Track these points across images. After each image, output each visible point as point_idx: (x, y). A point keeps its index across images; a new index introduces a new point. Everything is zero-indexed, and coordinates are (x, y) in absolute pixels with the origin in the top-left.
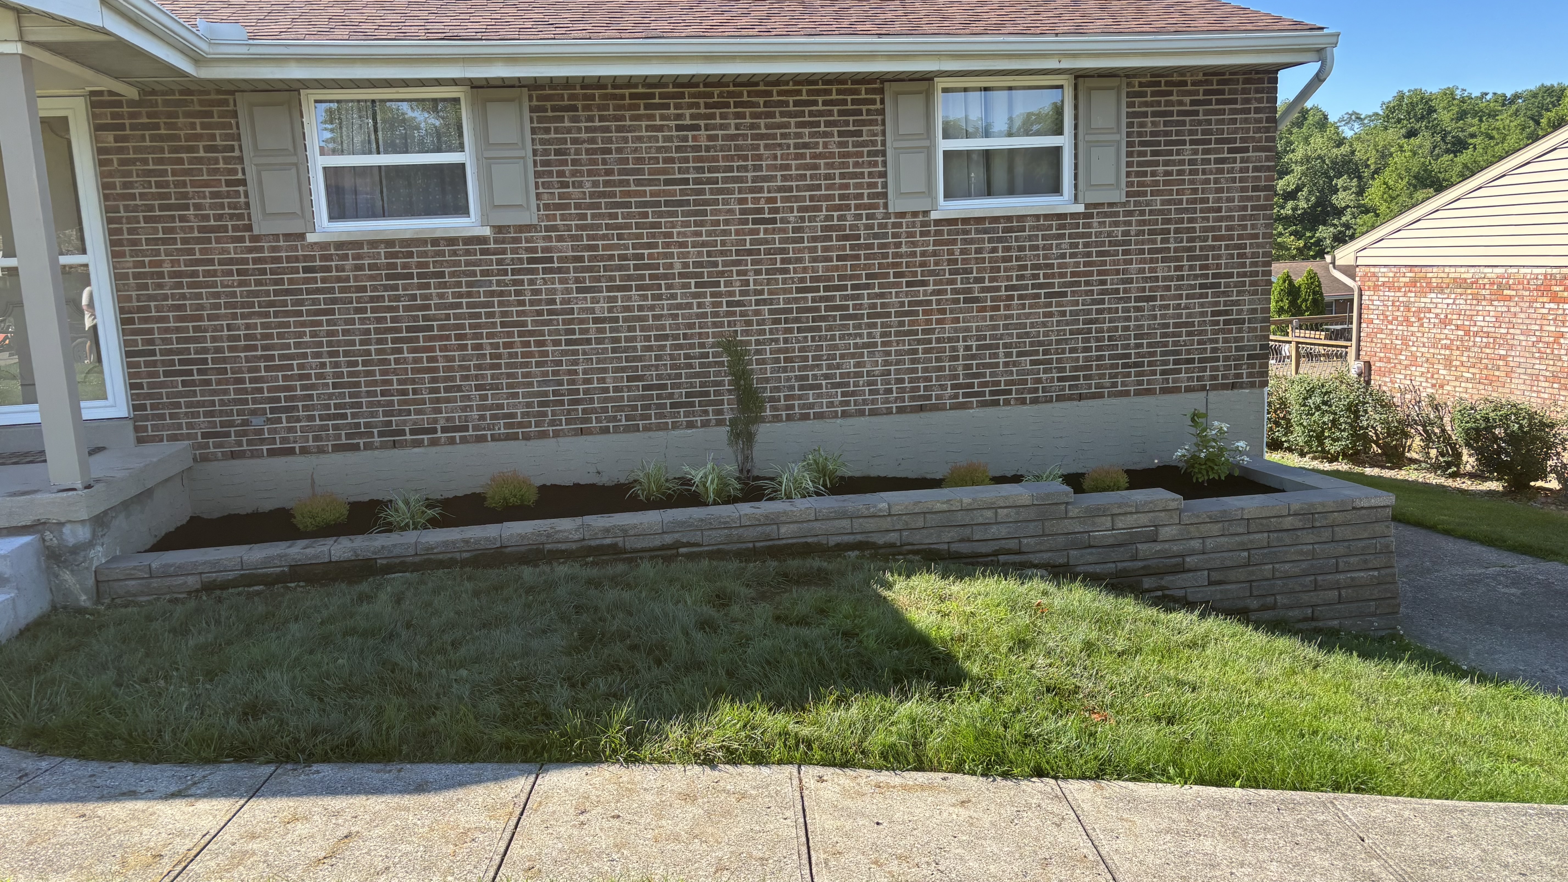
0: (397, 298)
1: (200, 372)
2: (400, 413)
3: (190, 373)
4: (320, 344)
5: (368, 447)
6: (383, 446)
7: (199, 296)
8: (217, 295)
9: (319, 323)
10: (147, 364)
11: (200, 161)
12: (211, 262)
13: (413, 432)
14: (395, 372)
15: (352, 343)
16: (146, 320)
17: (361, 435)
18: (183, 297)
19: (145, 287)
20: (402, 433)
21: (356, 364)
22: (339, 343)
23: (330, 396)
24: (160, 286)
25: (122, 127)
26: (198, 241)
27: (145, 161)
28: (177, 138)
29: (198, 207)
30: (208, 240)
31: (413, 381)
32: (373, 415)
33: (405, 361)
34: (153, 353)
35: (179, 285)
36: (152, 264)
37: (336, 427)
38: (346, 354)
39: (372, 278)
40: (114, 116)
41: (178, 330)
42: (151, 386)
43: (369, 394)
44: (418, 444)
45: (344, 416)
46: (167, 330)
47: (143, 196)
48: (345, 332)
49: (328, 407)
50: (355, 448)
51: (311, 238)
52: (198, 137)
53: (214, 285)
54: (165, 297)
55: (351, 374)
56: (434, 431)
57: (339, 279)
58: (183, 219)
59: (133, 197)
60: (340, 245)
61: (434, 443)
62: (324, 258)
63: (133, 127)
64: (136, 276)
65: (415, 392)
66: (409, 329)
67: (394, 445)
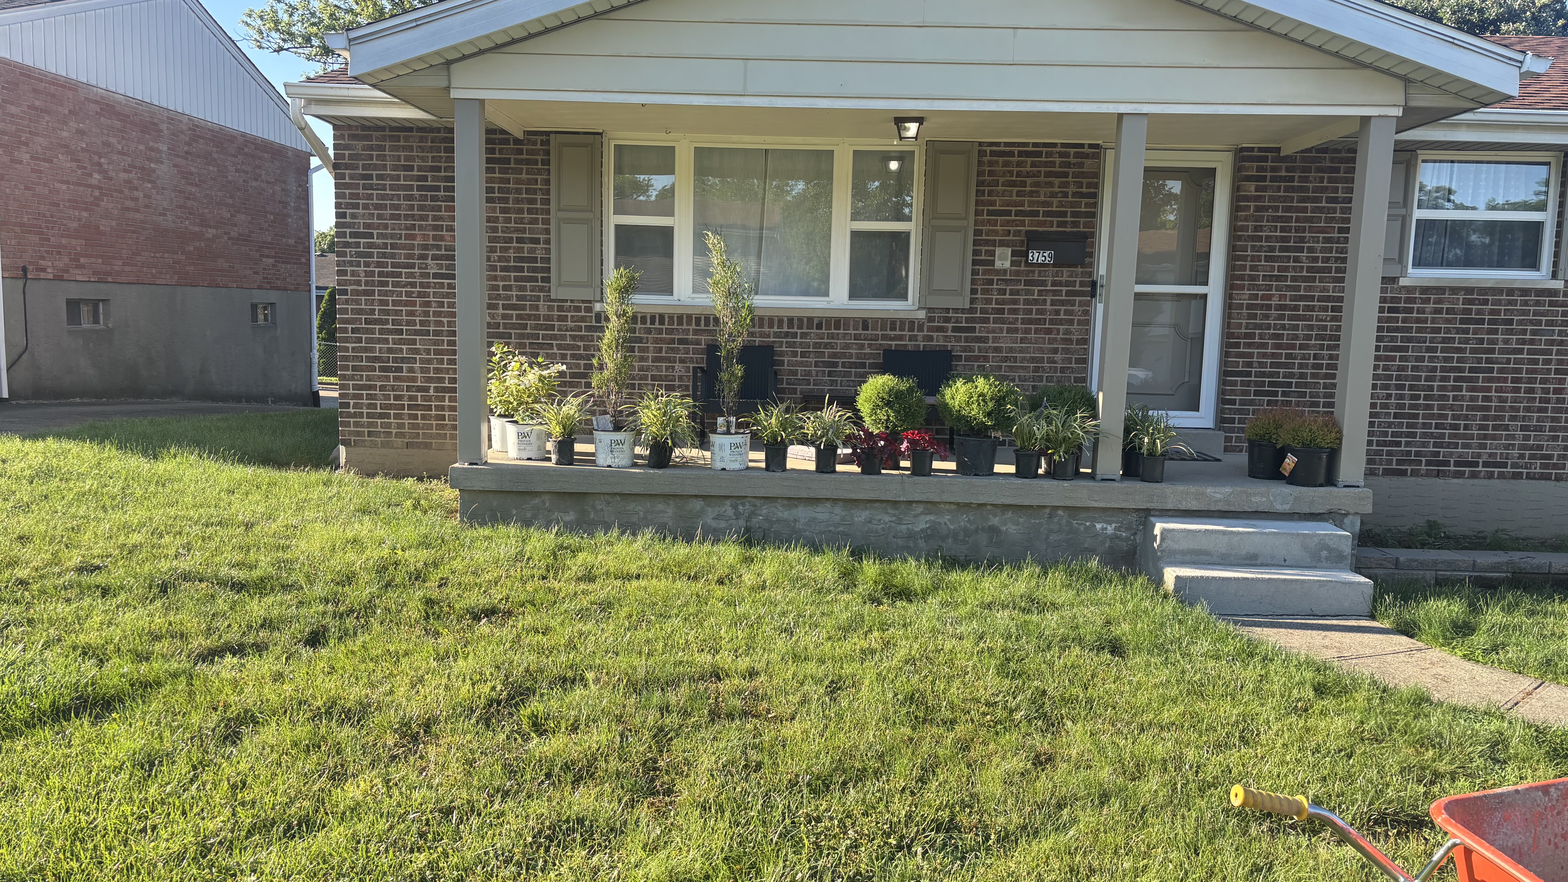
0: (1466, 341)
1: (1284, 394)
2: (1449, 445)
3: (1275, 394)
4: (1390, 377)
5: (1415, 473)
6: (1428, 474)
7: (1296, 327)
8: (1310, 328)
9: (1393, 359)
10: (1243, 383)
11: (1321, 210)
12: (1312, 298)
13: (1457, 464)
14: (1452, 408)
15: (1419, 378)
16: (1249, 345)
17: (1410, 462)
18: (1283, 327)
19: (1254, 316)
20: (1447, 463)
21: (1418, 397)
22: (1406, 378)
23: (1390, 425)
24: (1267, 317)
25: (1264, 179)
26: (1305, 279)
27: (1276, 209)
28: (1306, 189)
29: (1311, 250)
30: (1313, 279)
31: (1466, 417)
32: (1424, 444)
33: (1463, 398)
34: (1249, 374)
35: (1281, 317)
36: (1264, 297)
37: (1389, 453)
38: (1411, 388)
39: (1448, 321)
40: (1259, 169)
41: (1273, 355)
42: (1243, 402)
43: (1424, 425)
44: (1459, 475)
45: (1398, 444)
46: (1264, 355)
47: (1268, 239)
48: (1414, 368)
49: (1386, 434)
50: (1403, 473)
51: (1403, 282)
52: (1324, 190)
53: (1310, 318)
54: (1268, 327)
55: (1412, 407)
56: (1476, 464)
57: (1418, 320)
58: (1296, 259)
59: (1260, 239)
60: (1425, 290)
61: (1474, 475)
62: (1408, 300)
63: (1273, 179)
64: (1250, 307)
65: (1466, 427)
66: (1471, 370)
67: (1438, 474)
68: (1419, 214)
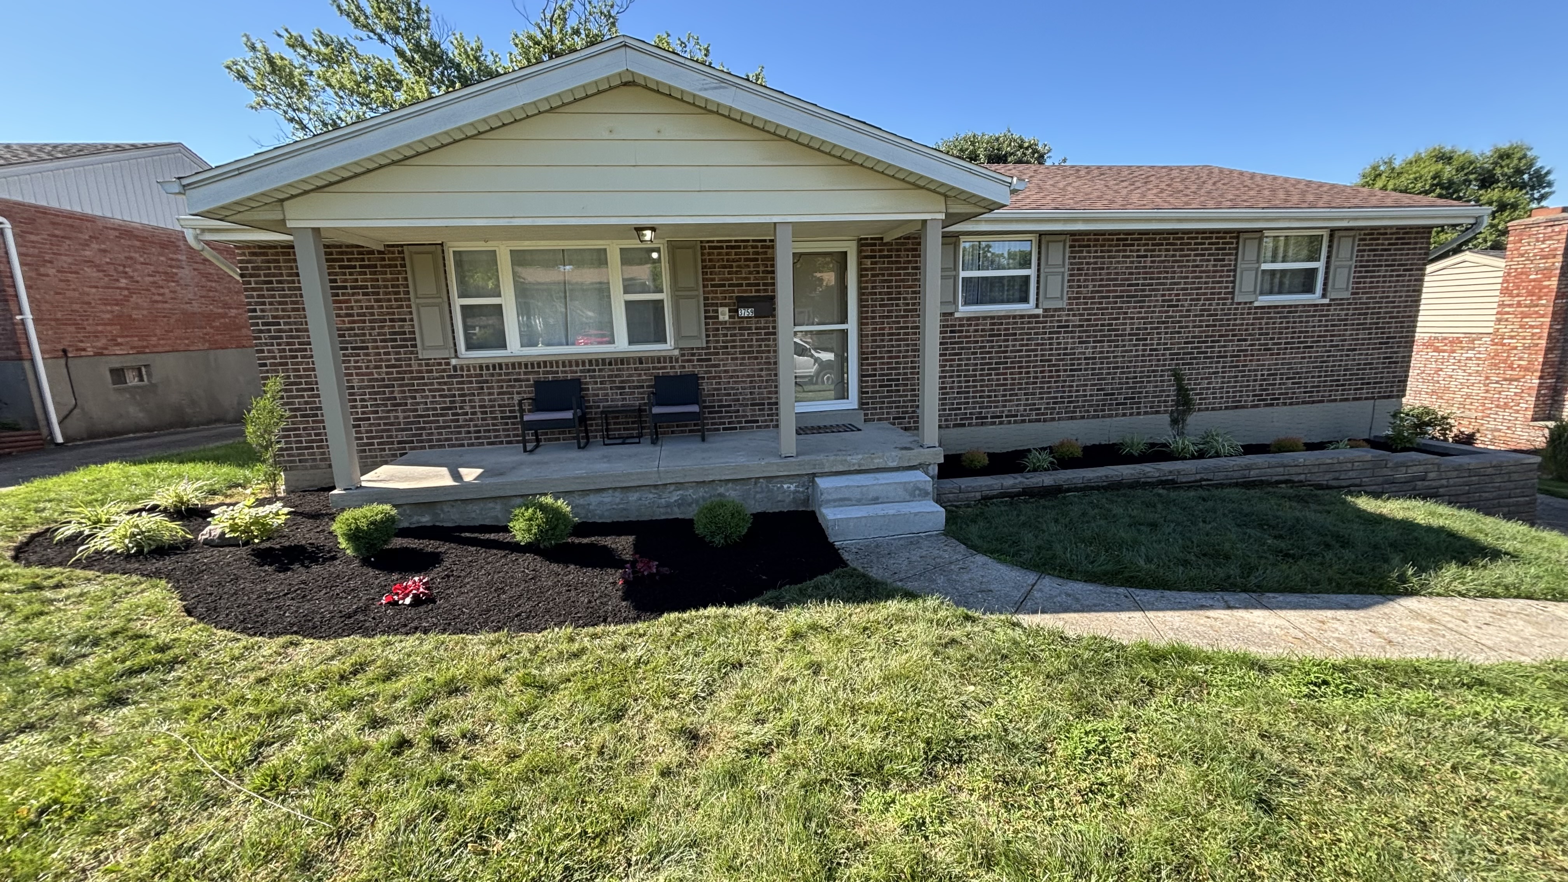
0: (992, 347)
1: (896, 385)
2: (987, 407)
3: (891, 386)
4: (953, 371)
5: (970, 425)
6: (977, 425)
7: (899, 346)
8: (908, 345)
9: (954, 360)
10: (872, 381)
11: (908, 274)
12: (907, 328)
13: (992, 417)
14: (987, 386)
15: (968, 370)
16: (873, 358)
17: (967, 419)
18: (892, 346)
19: (875, 341)
20: (986, 418)
21: (968, 381)
22: (962, 371)
23: (955, 398)
24: (883, 340)
25: (875, 257)
26: (903, 316)
27: (883, 275)
28: (900, 262)
29: (905, 299)
30: (907, 316)
31: (995, 391)
32: (974, 408)
33: (992, 380)
34: (875, 375)
35: (891, 340)
36: (880, 329)
37: (956, 415)
38: (965, 376)
39: (982, 336)
40: (872, 251)
41: (888, 363)
42: (873, 392)
43: (974, 397)
44: (994, 423)
45: (960, 409)
46: (883, 363)
47: (880, 293)
48: (966, 365)
49: (953, 404)
50: (964, 425)
51: (957, 315)
52: (909, 262)
53: (907, 340)
54: (884, 346)
55: (966, 387)
56: (1002, 417)
57: (966, 337)
58: (897, 305)
59: (875, 294)
60: (969, 319)
61: (1001, 423)
62: (960, 325)
63: (880, 257)
64: (873, 335)
65: (995, 396)
66: (996, 363)
67: (982, 424)
68: (963, 274)
